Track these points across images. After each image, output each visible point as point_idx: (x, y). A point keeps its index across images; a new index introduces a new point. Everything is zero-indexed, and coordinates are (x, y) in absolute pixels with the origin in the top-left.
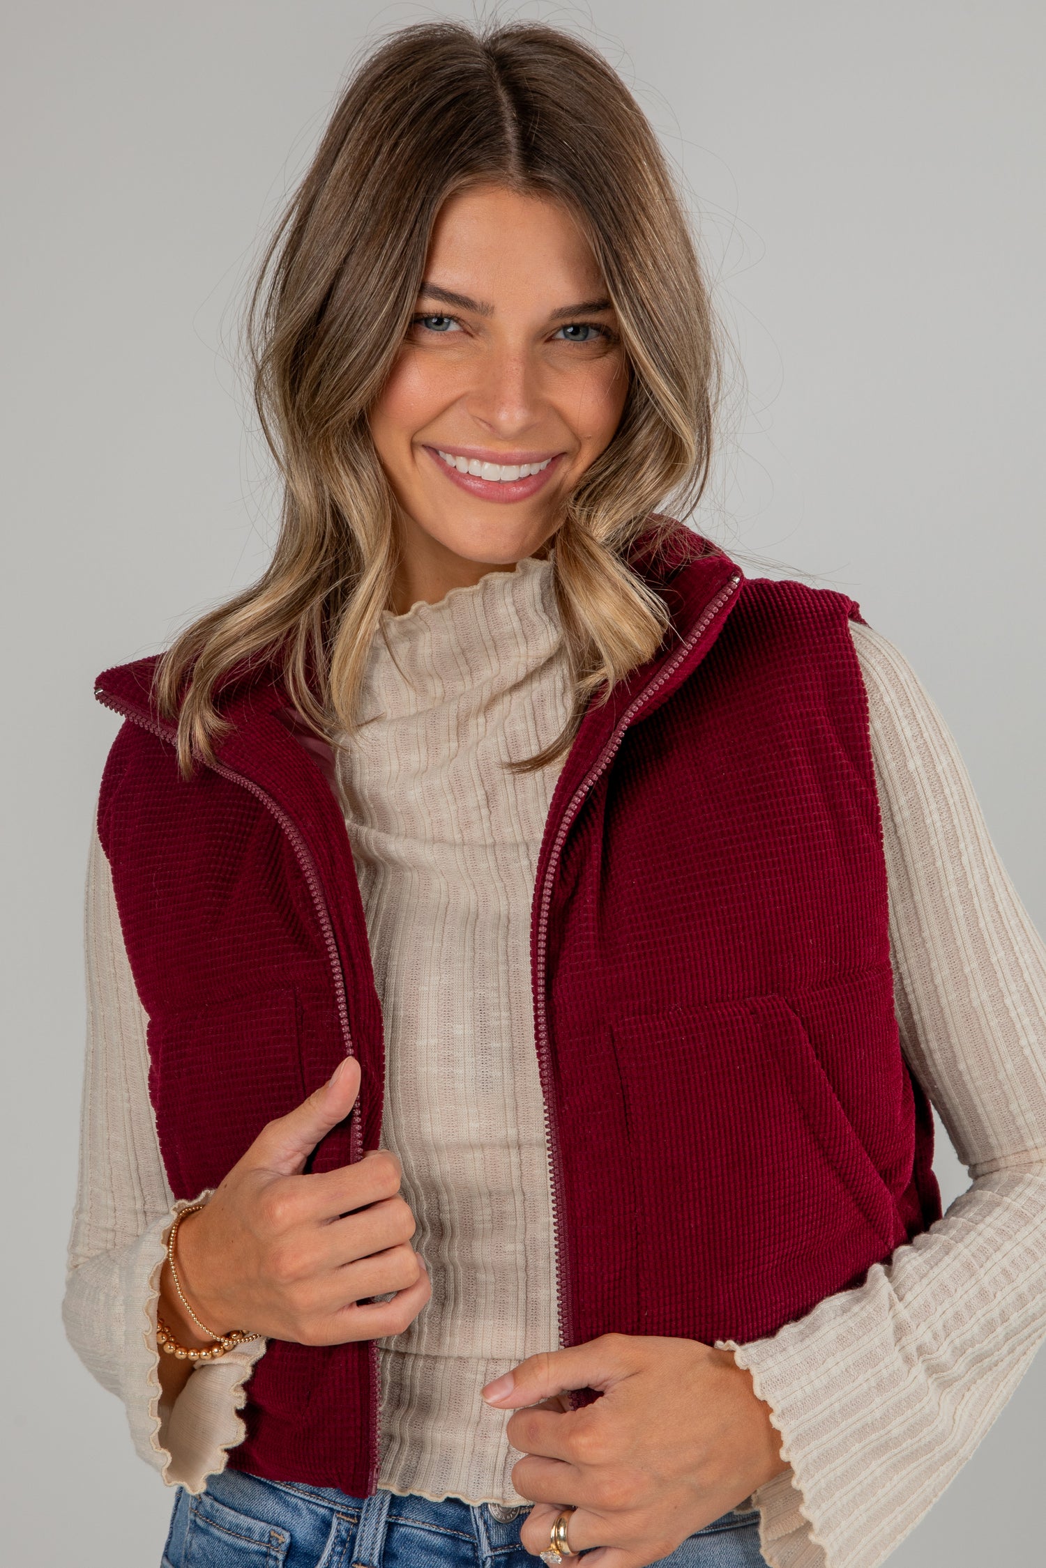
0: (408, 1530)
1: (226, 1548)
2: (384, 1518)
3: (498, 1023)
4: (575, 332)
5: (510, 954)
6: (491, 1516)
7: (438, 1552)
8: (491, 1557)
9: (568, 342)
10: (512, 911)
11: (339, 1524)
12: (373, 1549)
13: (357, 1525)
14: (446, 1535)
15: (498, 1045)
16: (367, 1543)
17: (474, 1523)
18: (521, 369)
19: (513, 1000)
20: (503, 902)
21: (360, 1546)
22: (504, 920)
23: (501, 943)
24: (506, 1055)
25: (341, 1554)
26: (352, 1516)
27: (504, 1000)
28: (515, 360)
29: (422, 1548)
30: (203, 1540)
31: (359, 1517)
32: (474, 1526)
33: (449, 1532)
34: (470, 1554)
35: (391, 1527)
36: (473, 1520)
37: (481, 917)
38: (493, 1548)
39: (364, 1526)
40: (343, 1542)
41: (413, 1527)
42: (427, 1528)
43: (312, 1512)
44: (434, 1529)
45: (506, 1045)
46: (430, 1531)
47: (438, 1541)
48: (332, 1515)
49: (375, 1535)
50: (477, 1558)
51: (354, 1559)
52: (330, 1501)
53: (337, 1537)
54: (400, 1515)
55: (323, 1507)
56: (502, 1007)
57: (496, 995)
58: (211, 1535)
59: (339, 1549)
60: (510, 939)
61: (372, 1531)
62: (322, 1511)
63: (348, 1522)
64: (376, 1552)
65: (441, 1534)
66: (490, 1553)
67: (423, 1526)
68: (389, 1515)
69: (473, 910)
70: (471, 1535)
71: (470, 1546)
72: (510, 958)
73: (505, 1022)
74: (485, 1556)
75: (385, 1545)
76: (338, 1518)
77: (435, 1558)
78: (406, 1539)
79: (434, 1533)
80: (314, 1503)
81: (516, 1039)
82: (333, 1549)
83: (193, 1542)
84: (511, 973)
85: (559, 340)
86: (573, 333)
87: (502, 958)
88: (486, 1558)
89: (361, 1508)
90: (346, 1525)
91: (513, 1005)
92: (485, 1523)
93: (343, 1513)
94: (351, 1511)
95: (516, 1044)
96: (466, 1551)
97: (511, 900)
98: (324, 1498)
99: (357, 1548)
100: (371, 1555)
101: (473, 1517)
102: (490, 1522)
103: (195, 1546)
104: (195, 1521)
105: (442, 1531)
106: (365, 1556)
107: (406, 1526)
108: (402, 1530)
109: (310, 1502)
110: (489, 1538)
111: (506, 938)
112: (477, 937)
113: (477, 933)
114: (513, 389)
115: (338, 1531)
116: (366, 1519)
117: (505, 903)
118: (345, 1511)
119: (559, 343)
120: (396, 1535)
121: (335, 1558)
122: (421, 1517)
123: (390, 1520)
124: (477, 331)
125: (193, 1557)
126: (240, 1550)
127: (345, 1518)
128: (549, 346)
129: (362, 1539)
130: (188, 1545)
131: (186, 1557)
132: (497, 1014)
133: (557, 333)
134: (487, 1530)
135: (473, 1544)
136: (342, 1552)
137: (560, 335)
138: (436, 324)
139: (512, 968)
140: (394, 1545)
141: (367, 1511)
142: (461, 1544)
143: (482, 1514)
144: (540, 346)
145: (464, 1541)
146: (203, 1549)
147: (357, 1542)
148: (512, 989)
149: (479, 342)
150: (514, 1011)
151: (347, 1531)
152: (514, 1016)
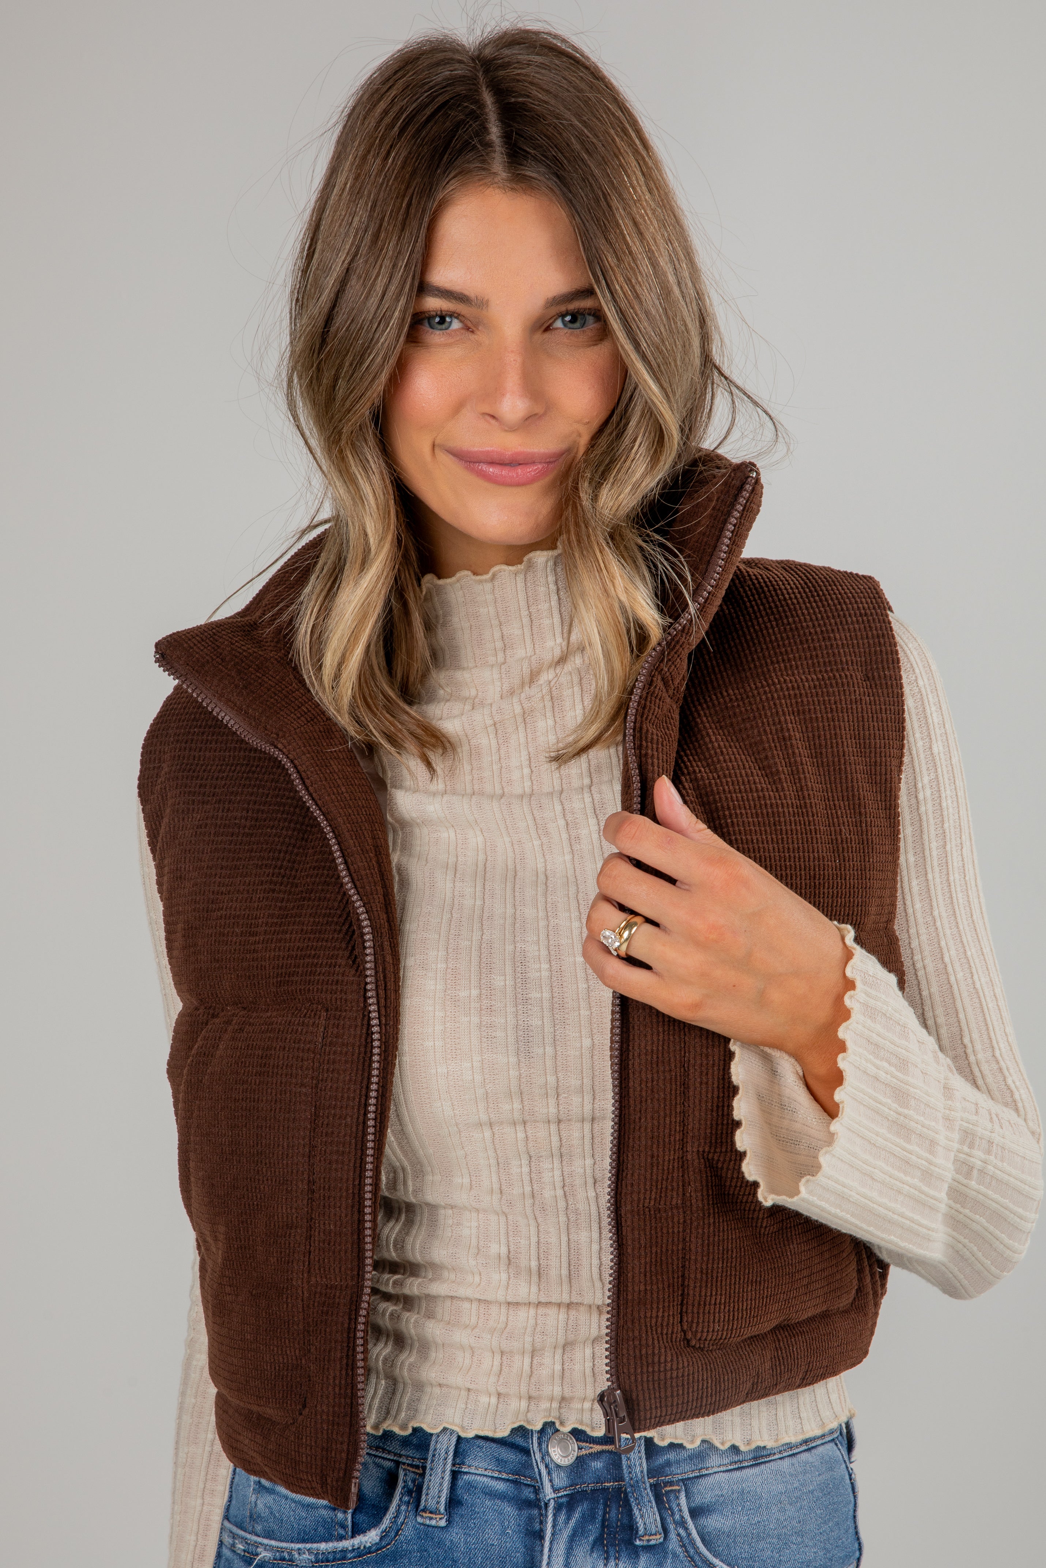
0: (473, 1477)
1: (293, 1505)
2: (449, 1467)
3: (538, 974)
4: (574, 320)
5: (549, 909)
6: (552, 1460)
7: (502, 1496)
8: (554, 1499)
9: (566, 330)
10: (548, 867)
11: (405, 1475)
12: (439, 1497)
13: (423, 1475)
14: (508, 1480)
15: (539, 995)
16: (434, 1491)
17: (535, 1467)
18: (519, 359)
19: (552, 953)
20: (540, 860)
21: (427, 1494)
22: (542, 877)
23: (541, 899)
24: (546, 1004)
25: (408, 1503)
26: (417, 1467)
27: (544, 953)
28: (512, 352)
29: (486, 1494)
30: (269, 1499)
31: (424, 1468)
32: (536, 1470)
33: (511, 1477)
34: (532, 1496)
35: (455, 1475)
36: (535, 1464)
37: (519, 874)
38: (555, 1490)
39: (431, 1475)
40: (409, 1492)
41: (476, 1474)
42: (490, 1474)
43: (378, 1466)
44: (496, 1475)
45: (546, 995)
46: (492, 1477)
47: (500, 1486)
48: (398, 1467)
49: (441, 1484)
50: (539, 1500)
51: (422, 1507)
52: (395, 1455)
53: (403, 1488)
54: (463, 1463)
55: (389, 1460)
56: (542, 959)
57: (536, 948)
58: (278, 1494)
59: (406, 1499)
60: (549, 895)
61: (438, 1480)
62: (388, 1464)
63: (414, 1472)
64: (443, 1500)
65: (504, 1479)
66: (553, 1495)
67: (486, 1473)
68: (454, 1465)
69: (511, 866)
70: (533, 1479)
71: (531, 1489)
72: (549, 914)
73: (545, 974)
74: (548, 1498)
75: (451, 1493)
76: (404, 1470)
77: (499, 1502)
78: (470, 1486)
79: (497, 1478)
80: (380, 1457)
81: (555, 989)
82: (401, 1499)
83: (258, 1502)
84: (551, 928)
85: (557, 329)
86: (571, 322)
87: (541, 914)
88: (549, 1500)
89: (426, 1459)
90: (412, 1475)
91: (553, 958)
92: (547, 1467)
93: (408, 1465)
94: (416, 1462)
95: (555, 995)
96: (528, 1493)
97: (547, 857)
98: (389, 1452)
99: (423, 1497)
100: (438, 1503)
101: (534, 1461)
102: (551, 1466)
103: (260, 1505)
104: (259, 1482)
105: (504, 1476)
106: (432, 1504)
107: (470, 1473)
108: (466, 1477)
109: (376, 1456)
110: (551, 1481)
111: (545, 895)
112: (517, 894)
113: (517, 890)
114: (512, 380)
115: (405, 1482)
116: (432, 1469)
117: (542, 860)
118: (410, 1462)
119: (556, 331)
120: (460, 1483)
121: (403, 1508)
122: (485, 1465)
123: (454, 1468)
124: (476, 325)
125: (259, 1516)
126: (308, 1506)
127: (411, 1469)
128: (547, 335)
129: (428, 1489)
130: (253, 1505)
131: (251, 1516)
132: (537, 966)
133: (555, 320)
134: (549, 1473)
135: (534, 1487)
136: (409, 1501)
137: (559, 324)
138: (439, 323)
139: (552, 923)
140: (459, 1492)
141: (432, 1461)
142: (523, 1488)
143: (543, 1458)
144: (539, 336)
145: (526, 1485)
146: (270, 1508)
147: (424, 1492)
148: (551, 942)
149: (480, 336)
150: (553, 963)
151: (414, 1481)
152: (554, 968)
